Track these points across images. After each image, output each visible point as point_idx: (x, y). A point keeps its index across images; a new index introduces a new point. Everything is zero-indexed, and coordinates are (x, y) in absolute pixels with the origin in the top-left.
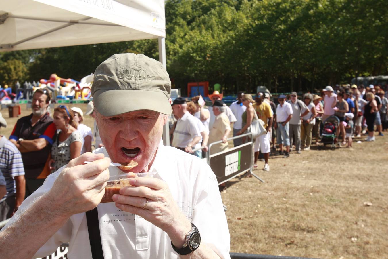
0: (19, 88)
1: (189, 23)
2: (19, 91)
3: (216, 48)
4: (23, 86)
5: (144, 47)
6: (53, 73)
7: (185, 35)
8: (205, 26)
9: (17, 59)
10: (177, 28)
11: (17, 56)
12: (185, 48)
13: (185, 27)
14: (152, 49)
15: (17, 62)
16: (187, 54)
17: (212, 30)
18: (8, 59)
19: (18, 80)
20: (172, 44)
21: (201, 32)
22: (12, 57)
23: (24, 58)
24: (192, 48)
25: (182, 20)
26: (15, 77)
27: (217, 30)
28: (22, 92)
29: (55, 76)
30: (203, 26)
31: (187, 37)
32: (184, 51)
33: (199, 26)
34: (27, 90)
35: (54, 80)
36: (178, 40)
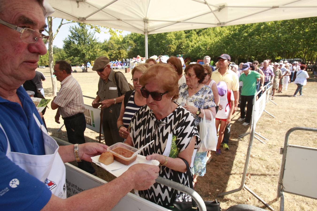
0: (124, 61)
1: (198, 33)
2: (124, 62)
3: (212, 44)
4: (126, 60)
5: (177, 44)
7: (197, 38)
8: (206, 34)
9: (123, 49)
10: (193, 35)
11: (123, 48)
12: (197, 44)
13: (196, 34)
14: (180, 45)
15: (123, 50)
16: (199, 47)
17: (210, 36)
18: (120, 49)
19: (123, 58)
20: (191, 42)
21: (204, 37)
22: (121, 48)
23: (126, 49)
24: (201, 44)
25: (194, 32)
26: (122, 57)
27: (213, 35)
28: (126, 63)
29: (139, 56)
30: (205, 34)
31: (198, 39)
33: (203, 34)
34: (127, 62)
35: (139, 58)
36: (194, 40)
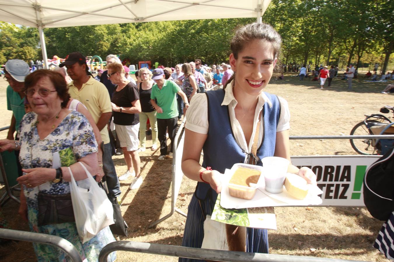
0: (33, 64)
1: (137, 27)
2: (33, 66)
3: (155, 42)
4: (35, 63)
5: (111, 41)
6: (55, 55)
7: (136, 34)
9: (29, 46)
10: (131, 29)
11: (29, 44)
12: (137, 42)
13: (135, 29)
14: (115, 42)
15: (29, 48)
16: (139, 45)
17: (152, 31)
18: (24, 46)
19: (31, 59)
20: (128, 39)
21: (145, 32)
22: (26, 45)
23: (34, 45)
24: (142, 42)
25: (132, 25)
26: (29, 57)
27: (156, 31)
28: (36, 67)
29: (56, 57)
30: (146, 29)
31: (137, 35)
32: (137, 43)
33: (144, 29)
34: (39, 65)
35: (56, 59)
36: (132, 36)
